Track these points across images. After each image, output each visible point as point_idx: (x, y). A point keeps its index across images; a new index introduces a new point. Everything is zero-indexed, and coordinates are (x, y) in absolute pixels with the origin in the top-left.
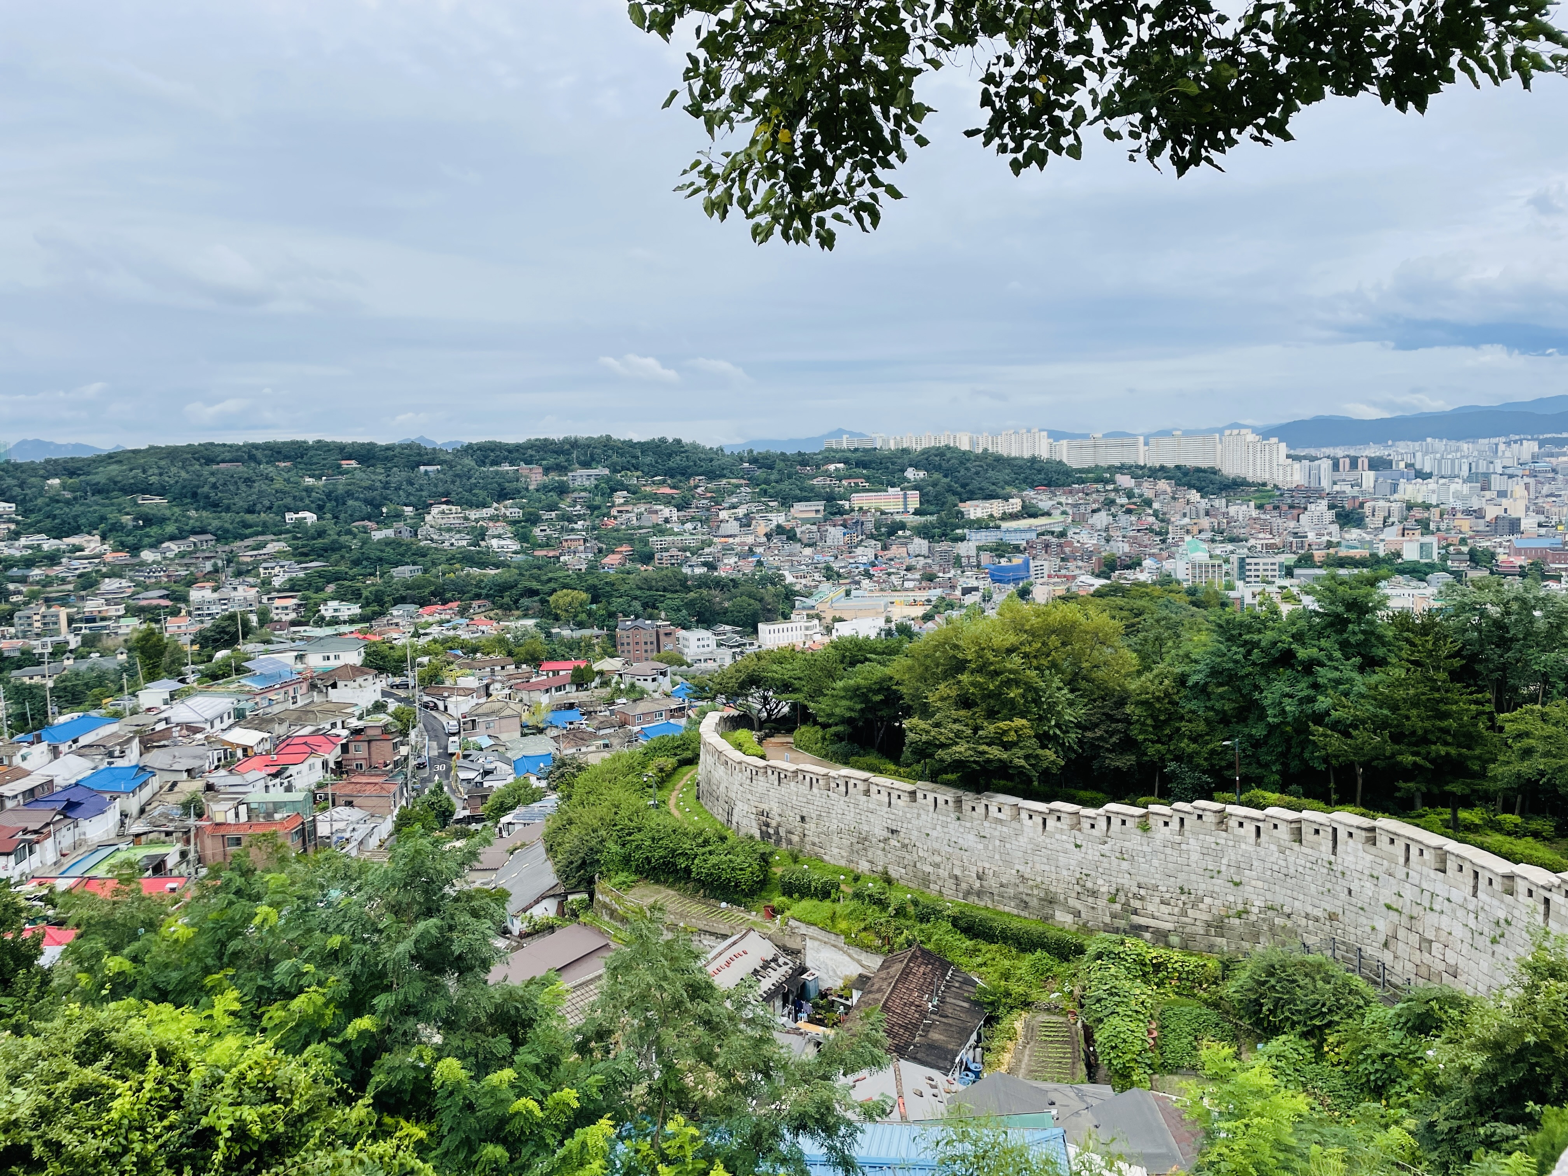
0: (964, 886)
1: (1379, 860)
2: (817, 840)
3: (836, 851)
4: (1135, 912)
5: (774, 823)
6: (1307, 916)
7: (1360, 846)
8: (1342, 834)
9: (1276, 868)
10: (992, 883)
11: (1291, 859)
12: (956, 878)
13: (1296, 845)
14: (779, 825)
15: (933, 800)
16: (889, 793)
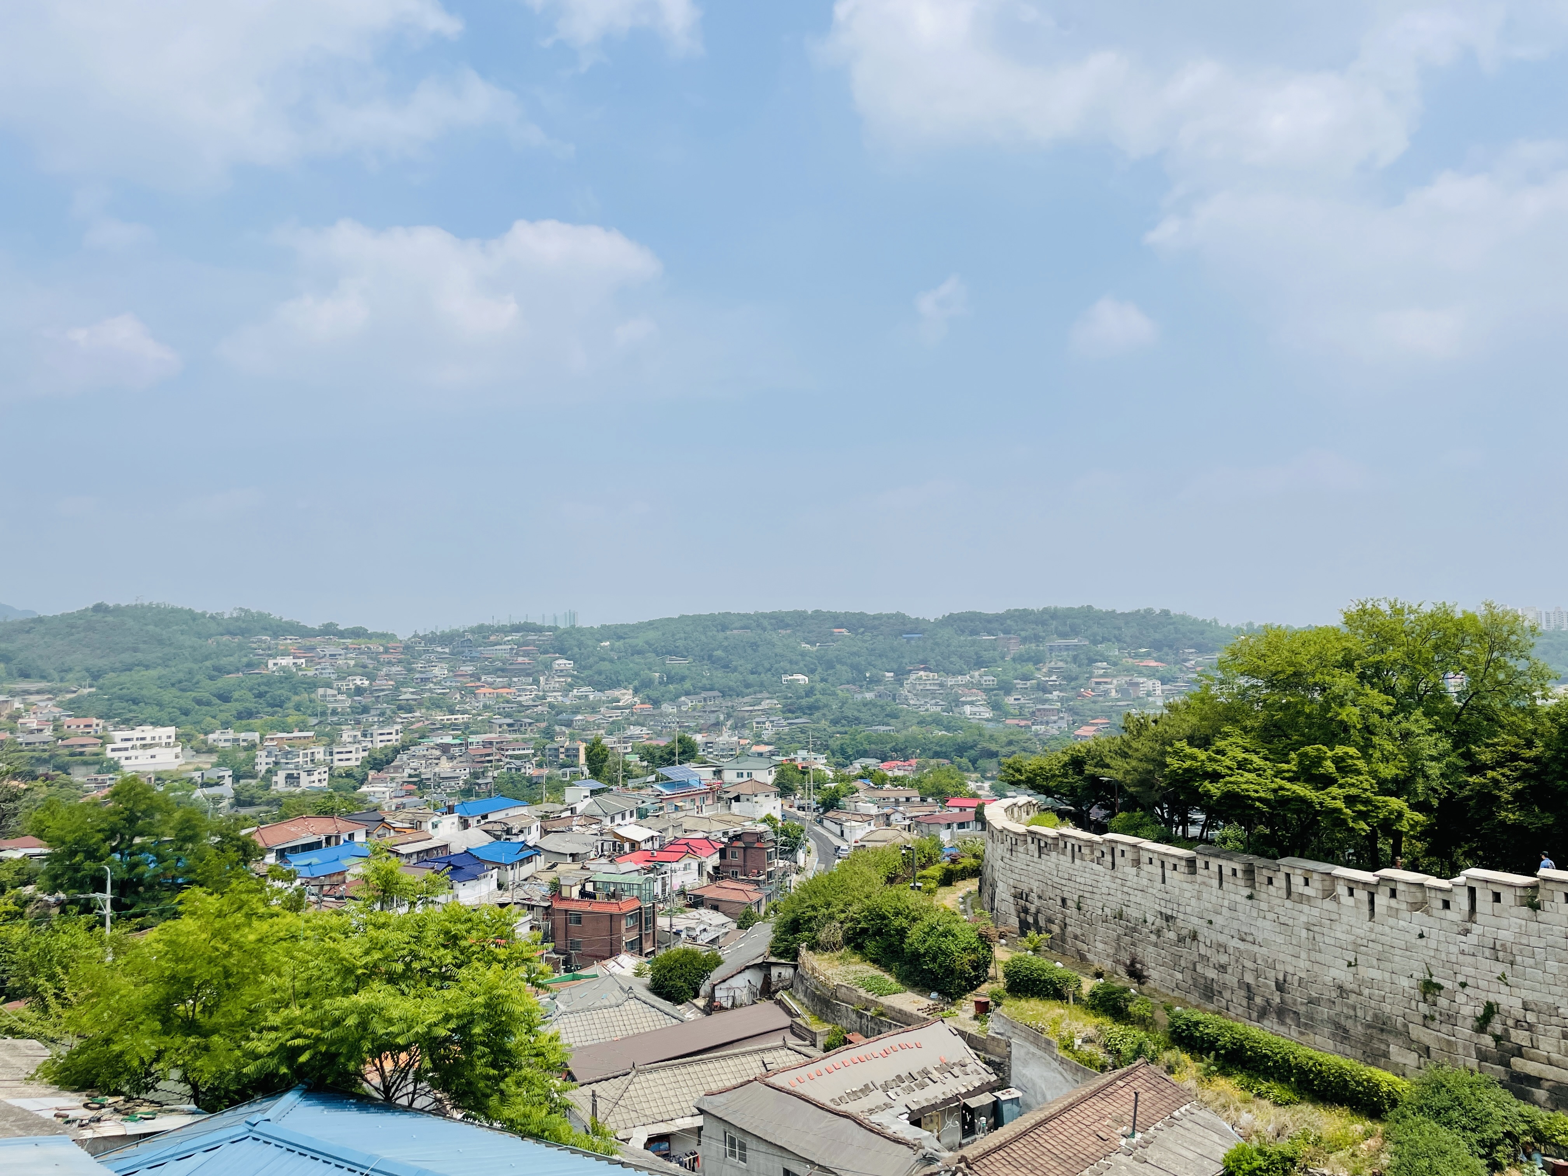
0: (1258, 1000)
2: (1079, 932)
3: (1100, 946)
4: (1519, 1052)
5: (1033, 909)
10: (1297, 997)
12: (1248, 986)
14: (1038, 911)
15: (1217, 870)
16: (1163, 863)
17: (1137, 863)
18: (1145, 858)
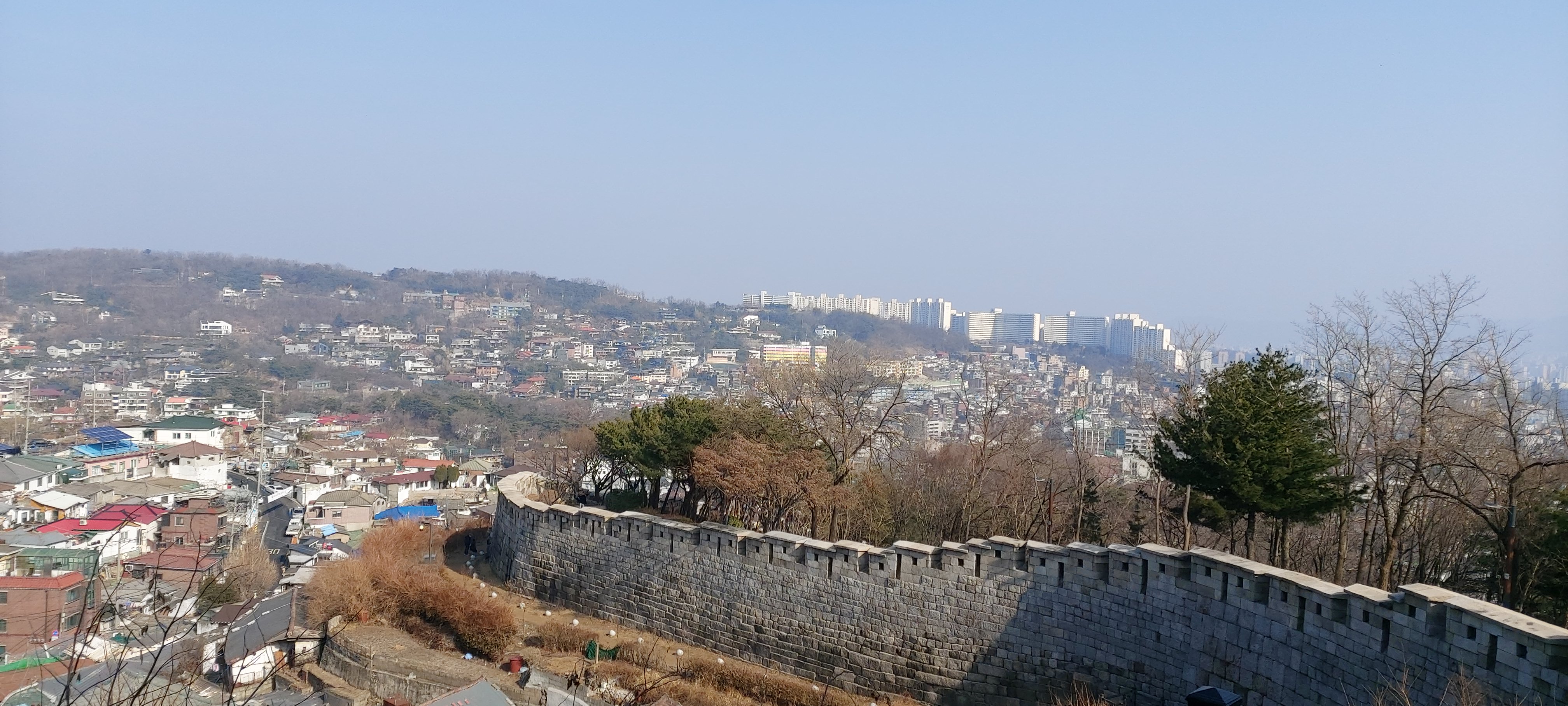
0: (740, 640)
1: (1192, 596)
4: (921, 667)
6: (1110, 669)
7: (1173, 580)
8: (1153, 567)
9: (1078, 612)
10: (770, 636)
11: (1095, 601)
12: (733, 630)
13: (1102, 586)
14: (555, 576)
15: (716, 541)
16: (672, 536)
17: (650, 536)
18: (657, 531)
